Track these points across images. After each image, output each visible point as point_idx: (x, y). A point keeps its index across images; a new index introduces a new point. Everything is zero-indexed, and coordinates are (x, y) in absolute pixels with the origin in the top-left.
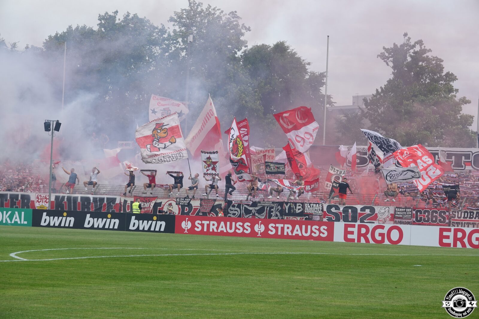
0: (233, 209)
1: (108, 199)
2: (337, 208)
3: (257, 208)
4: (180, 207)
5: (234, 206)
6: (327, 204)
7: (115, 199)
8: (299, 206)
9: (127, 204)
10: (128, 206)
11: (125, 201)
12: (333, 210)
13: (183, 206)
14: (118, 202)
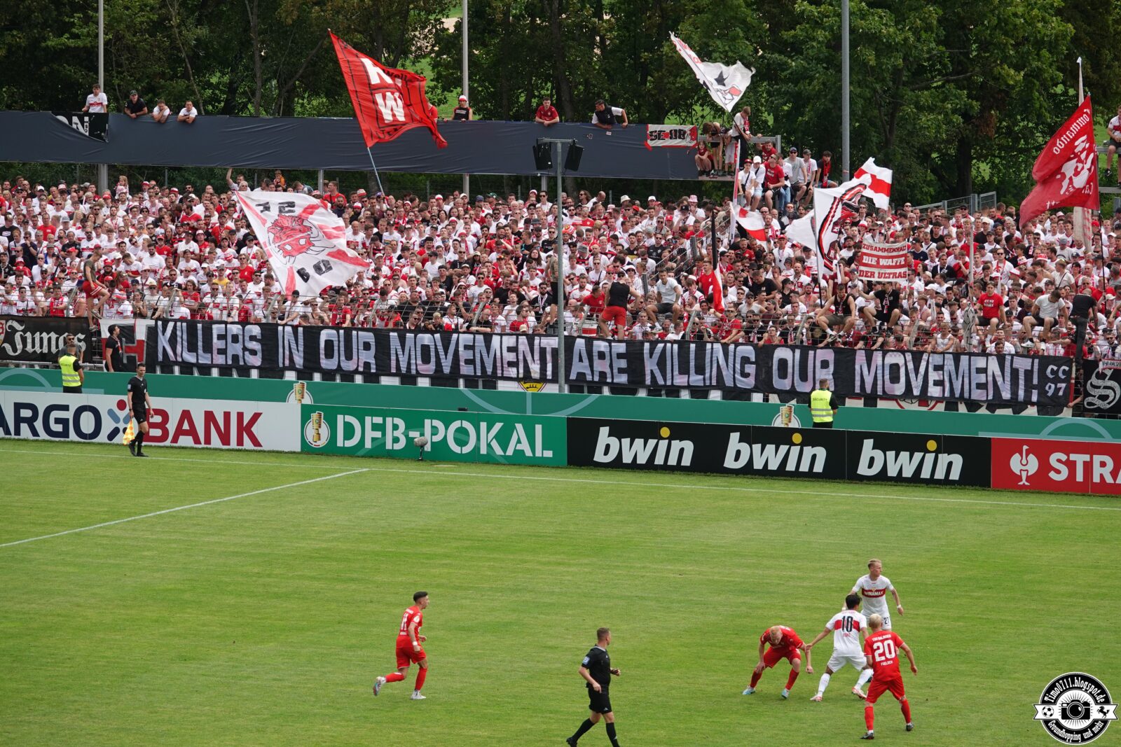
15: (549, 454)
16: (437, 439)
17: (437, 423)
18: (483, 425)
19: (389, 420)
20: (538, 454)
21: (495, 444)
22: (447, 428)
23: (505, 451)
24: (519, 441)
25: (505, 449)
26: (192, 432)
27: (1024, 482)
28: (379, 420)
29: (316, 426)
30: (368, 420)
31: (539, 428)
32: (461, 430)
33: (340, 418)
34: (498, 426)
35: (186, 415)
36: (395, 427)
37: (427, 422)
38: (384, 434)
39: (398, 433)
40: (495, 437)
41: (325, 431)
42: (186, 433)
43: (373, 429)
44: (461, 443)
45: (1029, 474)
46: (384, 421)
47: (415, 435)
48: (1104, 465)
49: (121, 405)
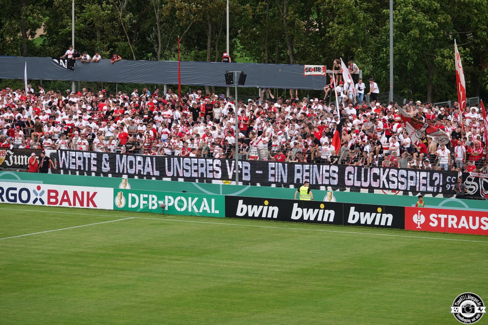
15: (217, 212)
16: (170, 204)
17: (171, 197)
18: (190, 199)
19: (150, 196)
20: (213, 212)
21: (195, 207)
22: (174, 200)
24: (205, 206)
25: (199, 209)
26: (68, 200)
27: (419, 227)
28: (146, 196)
29: (120, 198)
30: (141, 195)
31: (213, 200)
32: (181, 201)
33: (130, 195)
34: (196, 199)
35: (66, 193)
36: (153, 199)
37: (166, 197)
38: (148, 202)
39: (154, 202)
40: (195, 204)
41: (123, 201)
42: (65, 201)
43: (144, 200)
44: (181, 206)
45: (421, 223)
46: (148, 196)
47: (161, 202)
48: (453, 219)
49: (39, 188)
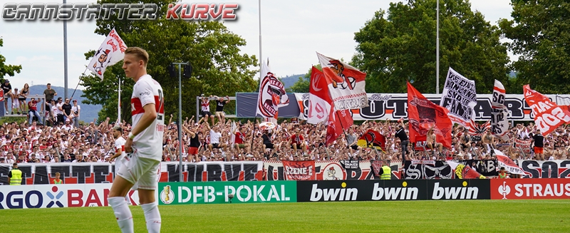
0: (412, 170)
1: (245, 165)
2: (535, 164)
3: (441, 168)
4: (345, 171)
5: (412, 167)
6: (523, 161)
7: (256, 165)
8: (491, 163)
9: (273, 172)
10: (275, 173)
11: (271, 168)
12: (530, 166)
13: (349, 170)
14: (260, 168)
15: (288, 199)
16: (231, 195)
17: (231, 188)
18: (255, 187)
19: (206, 187)
20: (283, 199)
21: (261, 196)
22: (236, 190)
23: (266, 199)
24: (273, 194)
26: (97, 200)
27: (505, 198)
28: (200, 188)
29: (167, 193)
30: (195, 188)
31: (283, 187)
32: (244, 191)
33: (180, 188)
34: (262, 187)
35: (93, 192)
36: (209, 191)
37: (226, 187)
38: (203, 195)
39: (211, 194)
40: (261, 193)
41: (172, 195)
42: (93, 201)
43: (197, 193)
44: (244, 196)
45: (507, 194)
46: (203, 188)
47: (220, 194)
48: (538, 188)
49: (55, 189)
